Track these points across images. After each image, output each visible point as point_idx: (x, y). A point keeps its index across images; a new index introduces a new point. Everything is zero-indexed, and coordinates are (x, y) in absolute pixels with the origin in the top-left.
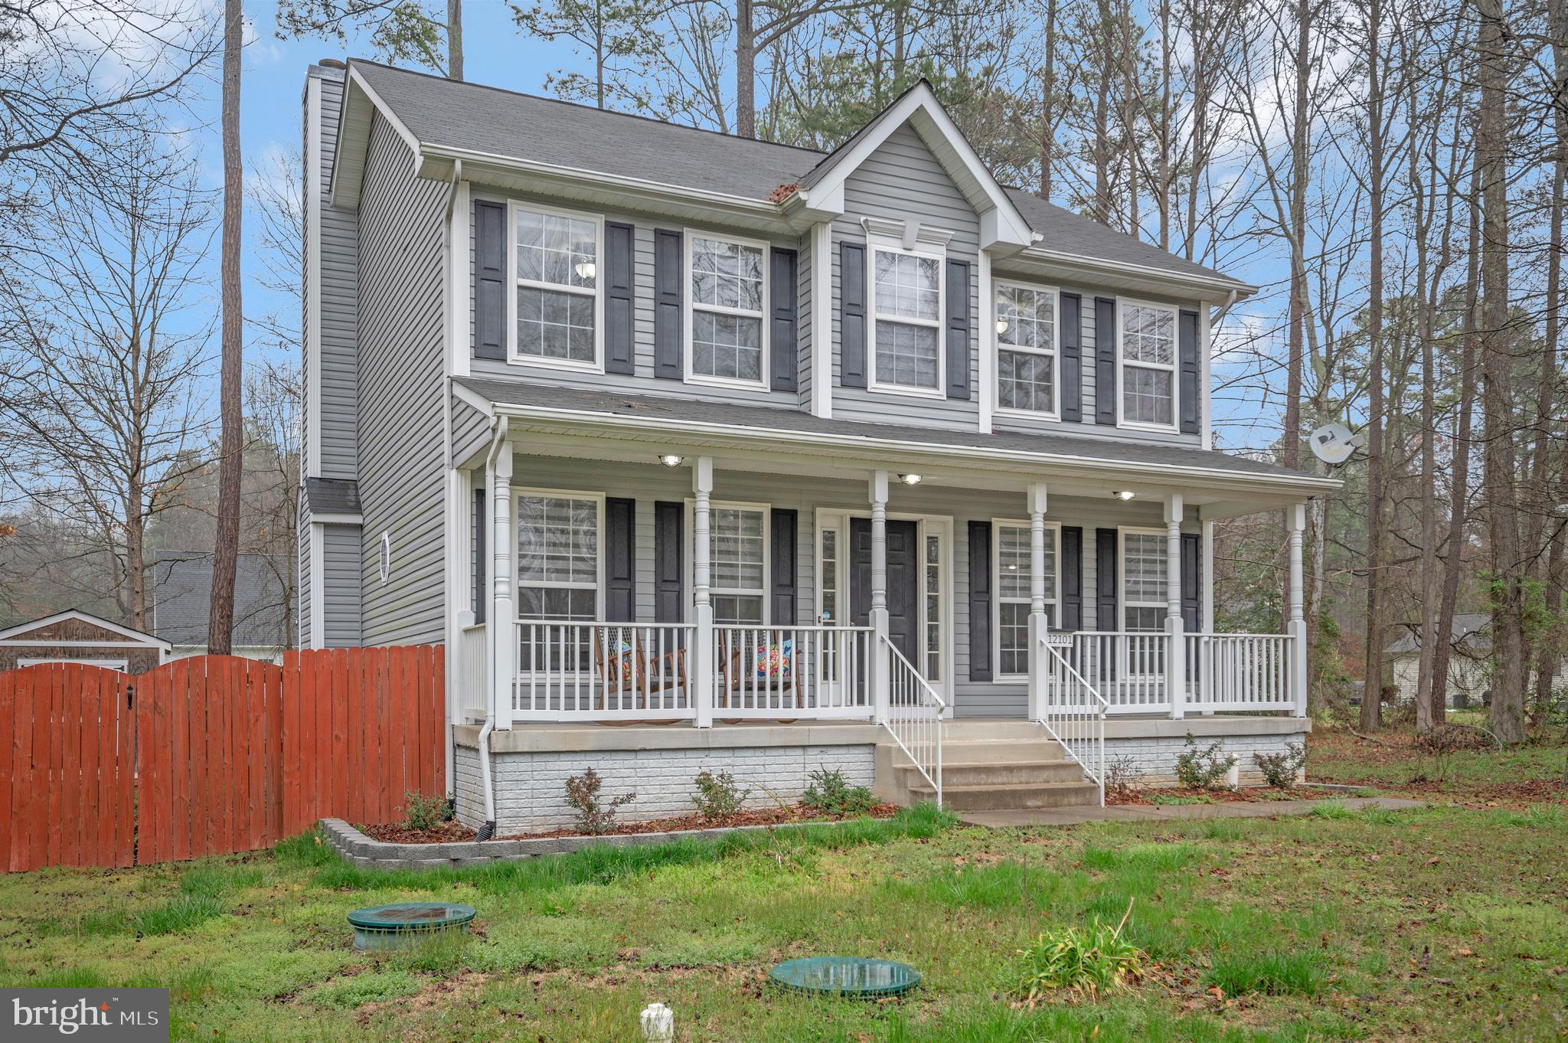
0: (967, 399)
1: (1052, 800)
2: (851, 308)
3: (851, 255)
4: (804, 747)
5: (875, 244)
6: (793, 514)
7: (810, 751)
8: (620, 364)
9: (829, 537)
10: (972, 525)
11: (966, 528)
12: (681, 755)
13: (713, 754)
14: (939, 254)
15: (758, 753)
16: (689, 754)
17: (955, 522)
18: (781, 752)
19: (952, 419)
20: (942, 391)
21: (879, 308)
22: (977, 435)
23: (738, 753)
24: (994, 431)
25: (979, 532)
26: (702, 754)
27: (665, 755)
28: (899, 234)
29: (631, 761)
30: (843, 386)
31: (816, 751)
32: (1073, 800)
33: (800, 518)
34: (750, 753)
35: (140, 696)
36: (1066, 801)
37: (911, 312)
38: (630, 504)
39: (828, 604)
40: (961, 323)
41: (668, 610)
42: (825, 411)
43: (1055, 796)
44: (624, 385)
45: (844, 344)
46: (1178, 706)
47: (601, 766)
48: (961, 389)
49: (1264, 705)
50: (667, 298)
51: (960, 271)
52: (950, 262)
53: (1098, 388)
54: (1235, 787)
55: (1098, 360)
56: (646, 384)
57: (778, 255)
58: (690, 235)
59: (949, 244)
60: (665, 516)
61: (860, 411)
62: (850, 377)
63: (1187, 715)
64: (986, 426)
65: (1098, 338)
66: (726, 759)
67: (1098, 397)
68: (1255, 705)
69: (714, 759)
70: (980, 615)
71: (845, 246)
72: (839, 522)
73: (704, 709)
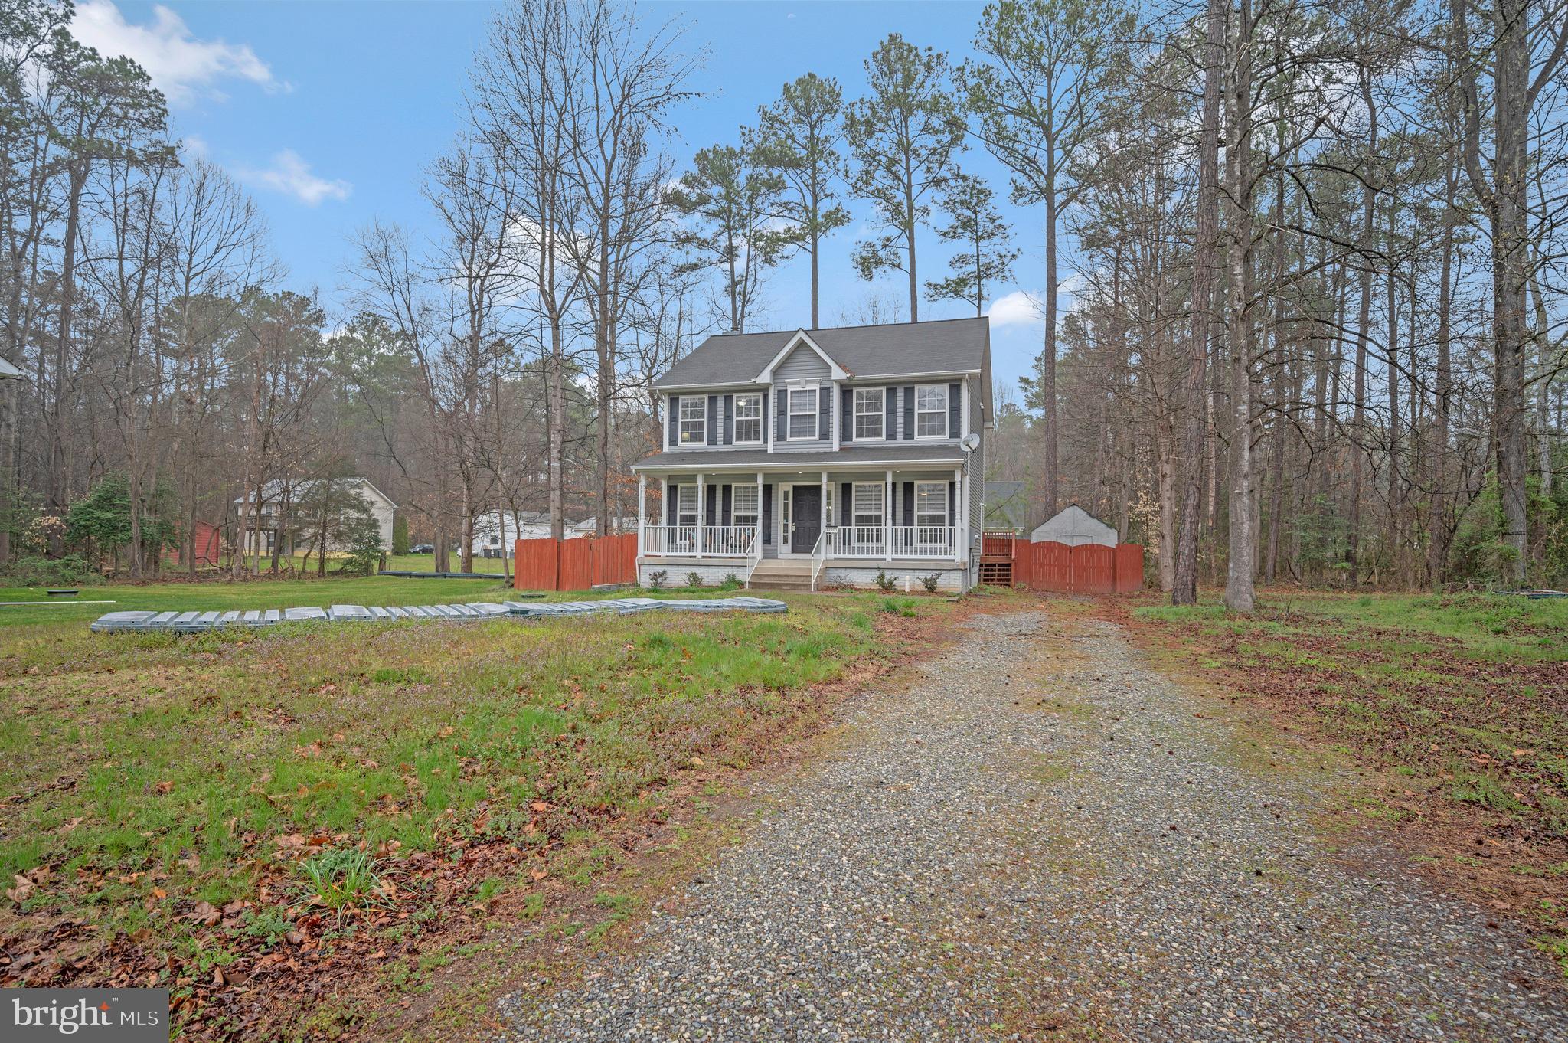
0: (828, 439)
1: (793, 587)
2: (781, 412)
3: (782, 394)
4: (732, 566)
5: (790, 388)
6: (770, 486)
7: (734, 567)
8: (712, 441)
9: (786, 493)
10: (844, 485)
11: (841, 487)
12: (692, 567)
13: (702, 567)
14: (817, 387)
15: (717, 567)
16: (695, 567)
17: (836, 485)
18: (724, 567)
19: (822, 447)
20: (817, 437)
21: (791, 411)
22: (832, 453)
23: (710, 567)
24: (841, 449)
25: (846, 489)
26: (699, 567)
27: (687, 567)
28: (798, 383)
29: (677, 568)
30: (778, 440)
31: (736, 567)
32: (803, 588)
33: (773, 487)
34: (714, 567)
35: (593, 547)
36: (799, 588)
37: (805, 410)
38: (715, 486)
39: (786, 517)
40: (825, 410)
41: (726, 521)
42: (770, 450)
43: (795, 586)
44: (713, 448)
45: (778, 425)
46: (889, 556)
47: (668, 569)
48: (825, 435)
49: (938, 557)
50: (728, 417)
51: (826, 392)
52: (821, 389)
53: (905, 424)
54: (907, 590)
55: (905, 413)
56: (720, 447)
57: (766, 397)
58: (735, 396)
59: (821, 382)
60: (727, 489)
61: (783, 448)
62: (781, 437)
63: (893, 560)
64: (836, 448)
65: (905, 404)
66: (707, 569)
67: (905, 428)
68: (933, 557)
69: (702, 569)
70: (846, 519)
71: (779, 391)
72: (788, 487)
73: (699, 553)
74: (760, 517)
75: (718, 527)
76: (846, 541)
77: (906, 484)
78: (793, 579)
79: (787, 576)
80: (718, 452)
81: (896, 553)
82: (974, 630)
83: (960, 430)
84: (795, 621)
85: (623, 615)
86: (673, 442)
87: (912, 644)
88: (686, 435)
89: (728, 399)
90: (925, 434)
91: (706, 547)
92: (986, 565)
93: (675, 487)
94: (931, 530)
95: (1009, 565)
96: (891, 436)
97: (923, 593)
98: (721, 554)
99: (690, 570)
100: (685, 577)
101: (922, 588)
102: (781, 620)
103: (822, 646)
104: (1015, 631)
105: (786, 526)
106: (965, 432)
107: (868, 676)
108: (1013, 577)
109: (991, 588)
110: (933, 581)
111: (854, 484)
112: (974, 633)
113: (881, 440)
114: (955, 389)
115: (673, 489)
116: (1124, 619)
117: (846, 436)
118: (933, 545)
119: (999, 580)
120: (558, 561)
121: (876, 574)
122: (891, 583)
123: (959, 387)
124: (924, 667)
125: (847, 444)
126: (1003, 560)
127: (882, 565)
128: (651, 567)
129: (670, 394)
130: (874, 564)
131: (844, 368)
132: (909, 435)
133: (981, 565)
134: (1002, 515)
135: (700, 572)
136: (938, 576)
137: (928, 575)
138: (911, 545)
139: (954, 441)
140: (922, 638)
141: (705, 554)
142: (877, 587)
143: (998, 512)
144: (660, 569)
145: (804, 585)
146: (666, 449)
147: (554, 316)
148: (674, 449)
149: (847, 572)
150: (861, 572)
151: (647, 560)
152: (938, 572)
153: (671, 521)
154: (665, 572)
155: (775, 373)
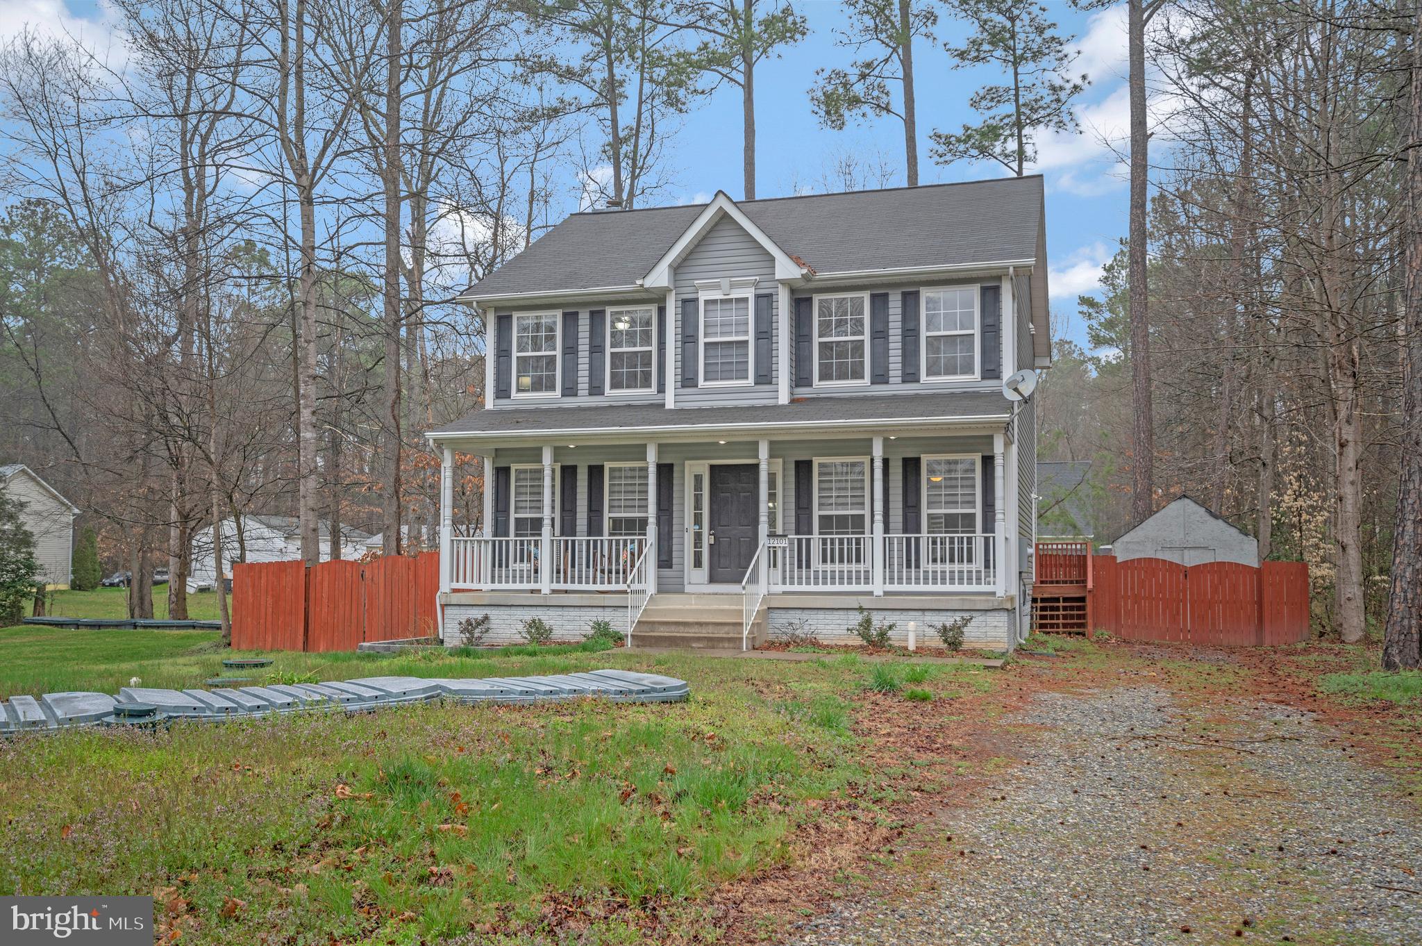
0: (770, 383)
1: (710, 644)
2: (688, 339)
3: (688, 304)
4: (604, 607)
5: (703, 296)
6: (671, 466)
7: (607, 609)
8: (570, 390)
9: (698, 479)
10: (798, 463)
11: (793, 466)
12: (534, 609)
13: (551, 609)
14: (750, 293)
15: (576, 609)
16: (539, 609)
17: (784, 463)
18: (589, 609)
19: (760, 398)
20: (751, 380)
21: (706, 335)
22: (776, 407)
23: (565, 609)
24: (793, 401)
25: (803, 469)
26: (545, 609)
27: (526, 608)
28: (717, 287)
29: (508, 611)
30: (683, 387)
31: (610, 609)
32: (726, 645)
33: (675, 469)
34: (572, 609)
36: (721, 645)
37: (730, 333)
38: (574, 468)
39: (698, 520)
40: (765, 334)
41: (594, 528)
42: (670, 404)
43: (713, 642)
44: (570, 402)
45: (683, 361)
46: (878, 587)
47: (493, 613)
48: (765, 377)
49: (965, 588)
50: (596, 349)
51: (765, 301)
52: (758, 297)
53: (904, 356)
54: (912, 647)
55: (904, 336)
56: (584, 400)
57: (662, 311)
58: (609, 310)
59: (756, 285)
60: (596, 473)
61: (693, 401)
62: (688, 380)
63: (886, 593)
64: (784, 398)
65: (904, 320)
66: (559, 612)
67: (904, 363)
68: (956, 588)
69: (552, 612)
70: (802, 523)
71: (684, 301)
72: (703, 468)
73: (545, 584)
74: (652, 521)
75: (581, 538)
76: (803, 561)
77: (906, 461)
78: (710, 629)
79: (700, 624)
80: (580, 409)
81: (892, 581)
82: (1043, 727)
83: (999, 365)
84: (701, 720)
85: (350, 716)
86: (502, 392)
87: (932, 764)
88: (526, 381)
89: (597, 317)
90: (938, 373)
91: (558, 573)
92: (1043, 600)
93: (507, 470)
94: (952, 540)
95: (1082, 599)
96: (880, 377)
97: (939, 653)
98: (584, 587)
99: (529, 615)
100: (520, 627)
101: (938, 643)
102: (674, 720)
103: (751, 781)
104: (1122, 730)
105: (698, 537)
106: (1008, 369)
107: (845, 852)
108: (1090, 620)
109: (1055, 641)
110: (958, 629)
111: (816, 461)
112: (1046, 735)
113: (864, 383)
114: (991, 295)
115: (502, 473)
116: (1308, 699)
117: (800, 378)
118: (956, 567)
119: (1065, 626)
120: (307, 599)
121: (856, 619)
122: (882, 634)
123: (996, 290)
124: (961, 824)
125: (803, 392)
126: (1072, 591)
127: (866, 602)
128: (462, 610)
129: (497, 309)
130: (853, 602)
131: (798, 261)
132: (910, 376)
133: (1034, 600)
134: (1063, 513)
135: (548, 618)
136: (966, 622)
137: (949, 620)
138: (917, 566)
139: (991, 384)
140: (948, 748)
141: (555, 586)
142: (858, 641)
143: (1056, 510)
144: (477, 614)
145: (730, 640)
146: (489, 404)
147: (305, 181)
148: (505, 404)
149: (805, 615)
150: (830, 616)
151: (455, 598)
152: (967, 615)
153: (500, 528)
154: (486, 618)
155: (677, 269)
